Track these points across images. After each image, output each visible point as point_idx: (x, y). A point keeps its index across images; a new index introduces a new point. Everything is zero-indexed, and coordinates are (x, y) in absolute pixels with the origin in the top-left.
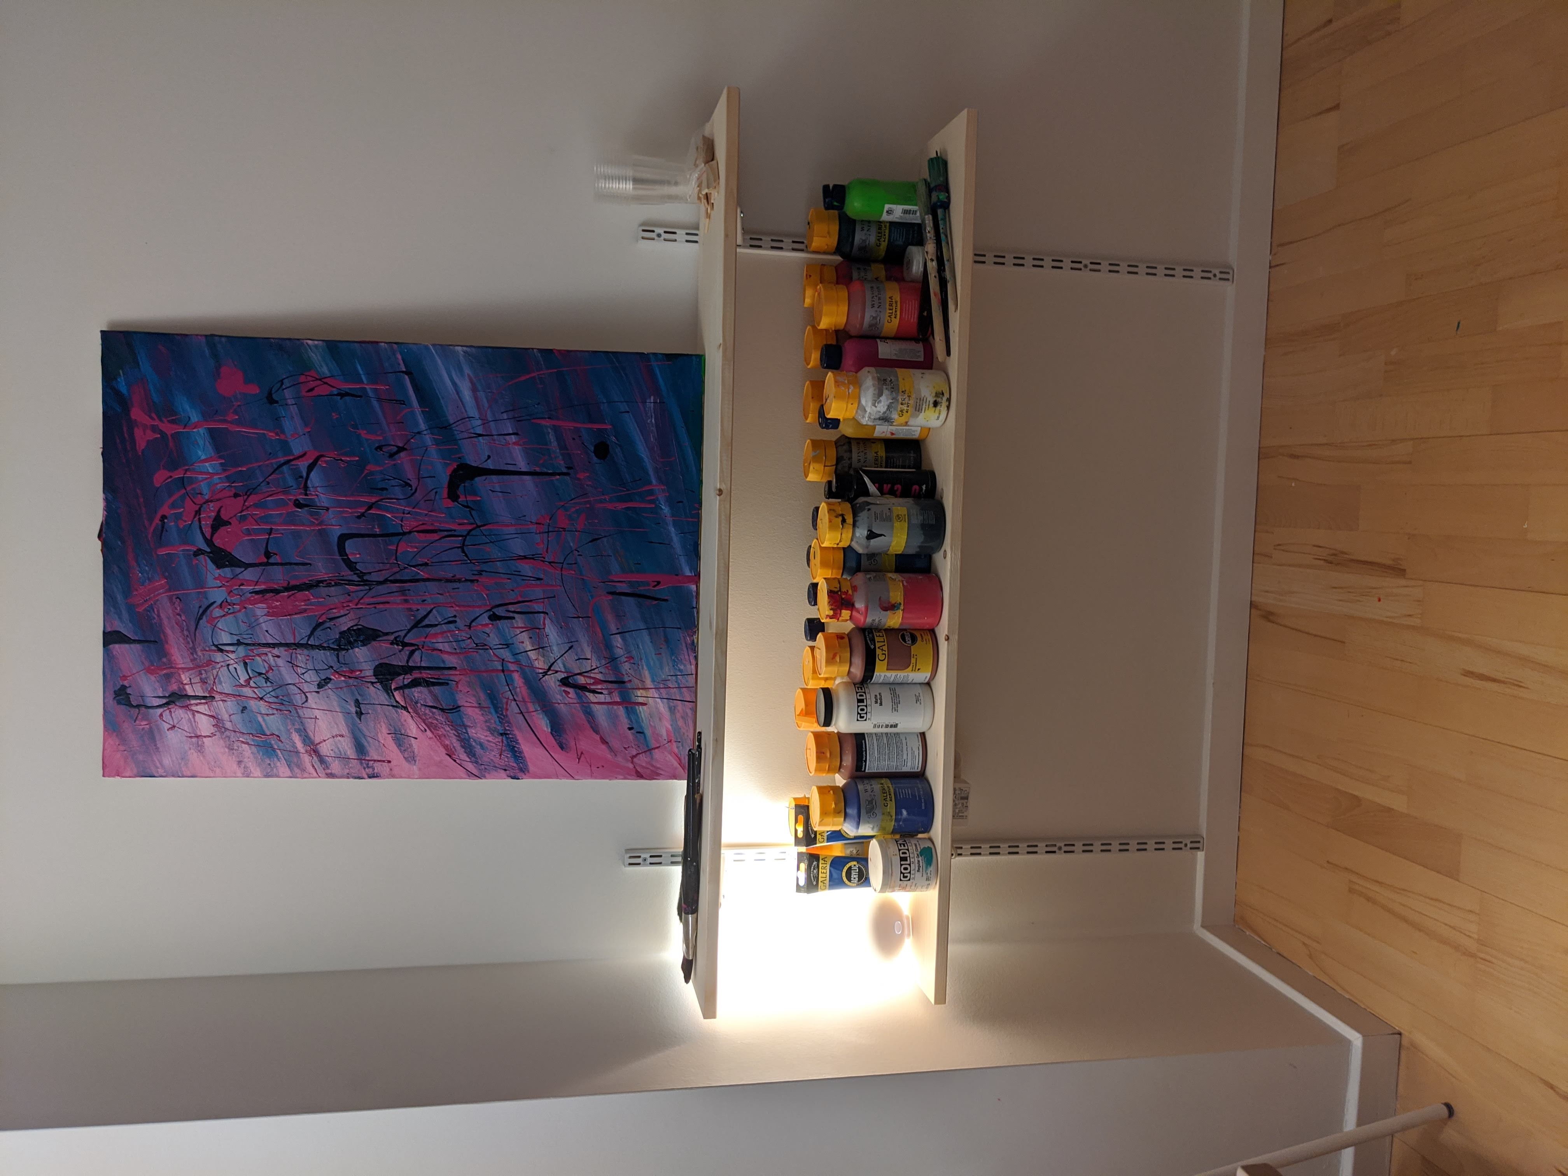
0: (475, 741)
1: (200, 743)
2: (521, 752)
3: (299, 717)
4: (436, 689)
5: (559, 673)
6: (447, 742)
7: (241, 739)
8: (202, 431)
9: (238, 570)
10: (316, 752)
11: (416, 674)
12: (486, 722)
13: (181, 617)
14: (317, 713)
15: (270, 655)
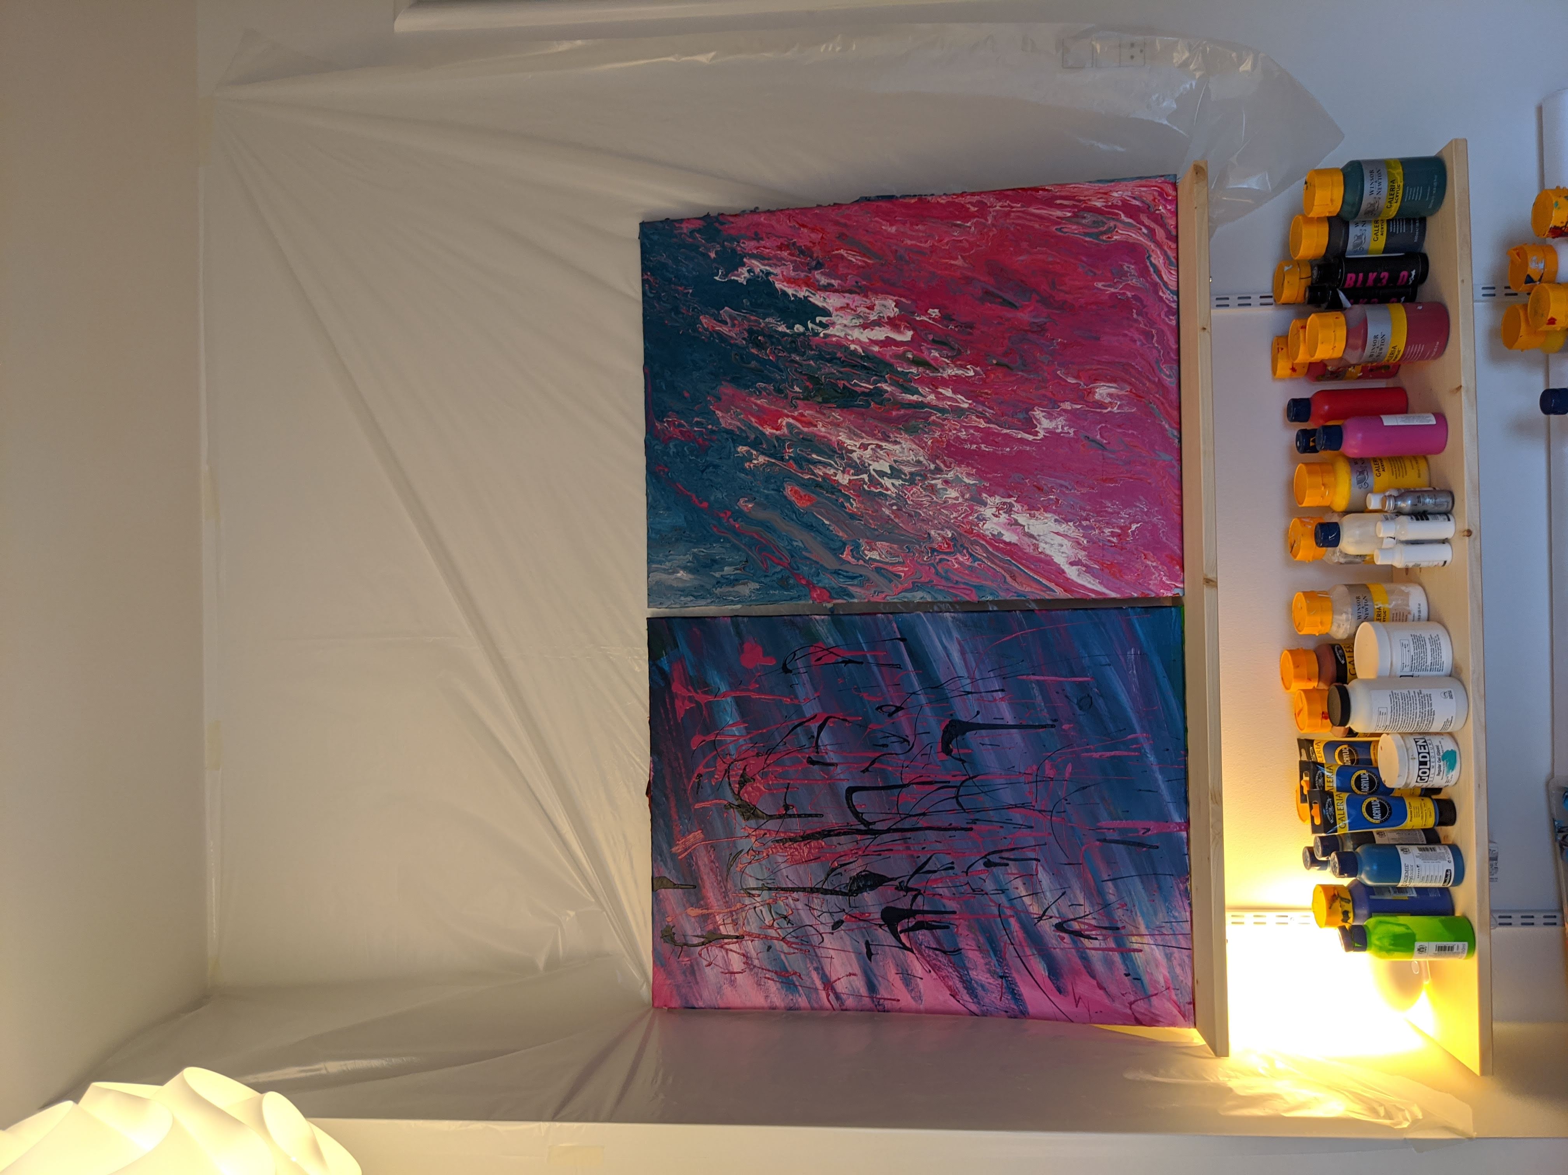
0: (976, 982)
1: (733, 978)
2: (1019, 995)
3: (817, 955)
4: (939, 932)
5: (1053, 919)
6: (950, 983)
7: (767, 976)
8: (729, 699)
9: (762, 821)
10: (833, 989)
11: (919, 918)
12: (986, 964)
13: (714, 863)
14: (832, 953)
15: (790, 898)
